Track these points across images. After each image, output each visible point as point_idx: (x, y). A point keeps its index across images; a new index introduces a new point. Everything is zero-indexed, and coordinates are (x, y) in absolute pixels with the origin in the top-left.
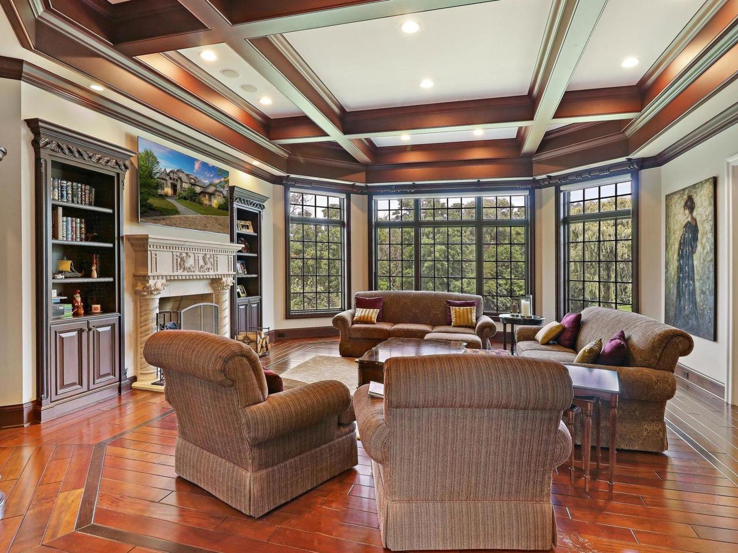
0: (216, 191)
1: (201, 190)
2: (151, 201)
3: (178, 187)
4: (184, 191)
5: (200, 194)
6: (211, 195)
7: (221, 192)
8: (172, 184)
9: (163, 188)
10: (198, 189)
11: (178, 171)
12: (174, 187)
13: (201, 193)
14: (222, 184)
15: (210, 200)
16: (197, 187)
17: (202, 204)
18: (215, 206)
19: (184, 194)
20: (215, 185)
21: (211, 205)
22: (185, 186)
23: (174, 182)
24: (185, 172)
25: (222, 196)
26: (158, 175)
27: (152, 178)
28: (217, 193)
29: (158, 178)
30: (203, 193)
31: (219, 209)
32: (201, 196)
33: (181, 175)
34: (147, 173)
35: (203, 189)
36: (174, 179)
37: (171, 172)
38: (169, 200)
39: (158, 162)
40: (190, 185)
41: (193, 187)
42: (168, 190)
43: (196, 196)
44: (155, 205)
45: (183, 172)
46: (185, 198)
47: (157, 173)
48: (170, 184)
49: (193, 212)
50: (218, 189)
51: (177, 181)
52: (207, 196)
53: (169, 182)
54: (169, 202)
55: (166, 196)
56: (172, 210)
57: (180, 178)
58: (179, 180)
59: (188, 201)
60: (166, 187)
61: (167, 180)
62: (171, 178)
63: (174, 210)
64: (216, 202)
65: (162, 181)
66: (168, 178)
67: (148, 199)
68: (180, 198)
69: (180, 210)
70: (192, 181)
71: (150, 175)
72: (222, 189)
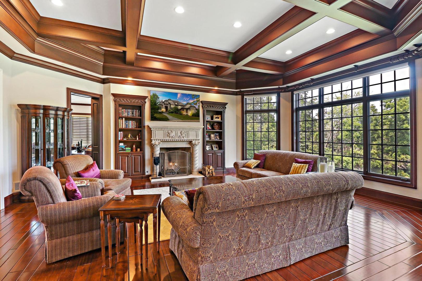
0: (191, 107)
1: (181, 108)
2: (155, 115)
3: (169, 108)
4: (171, 109)
5: (180, 109)
6: (187, 109)
7: (194, 107)
8: (165, 106)
9: (161, 109)
10: (179, 107)
11: (168, 100)
12: (166, 108)
13: (182, 109)
14: (195, 103)
15: (187, 112)
16: (179, 106)
17: (182, 114)
18: (190, 115)
19: (172, 110)
20: (190, 104)
21: (187, 115)
22: (172, 106)
23: (166, 105)
24: (172, 100)
25: (195, 109)
26: (159, 103)
27: (156, 105)
28: (192, 108)
29: (159, 105)
30: (183, 109)
31: (193, 116)
32: (181, 111)
33: (170, 102)
34: (154, 103)
35: (183, 106)
36: (166, 104)
37: (165, 101)
38: (164, 114)
39: (159, 98)
40: (175, 106)
41: (176, 106)
42: (163, 110)
43: (178, 111)
44: (157, 117)
45: (171, 100)
46: (172, 112)
47: (158, 103)
48: (164, 107)
49: (177, 119)
50: (192, 106)
51: (168, 104)
52: (185, 110)
53: (164, 106)
54: (164, 115)
55: (163, 112)
56: (165, 118)
57: (170, 103)
58: (169, 105)
59: (174, 114)
60: (163, 108)
61: (163, 105)
62: (165, 104)
63: (166, 118)
64: (190, 113)
65: (161, 106)
66: (163, 104)
67: (154, 115)
68: (169, 113)
69: (169, 118)
70: (176, 103)
71: (155, 104)
72: (195, 105)
